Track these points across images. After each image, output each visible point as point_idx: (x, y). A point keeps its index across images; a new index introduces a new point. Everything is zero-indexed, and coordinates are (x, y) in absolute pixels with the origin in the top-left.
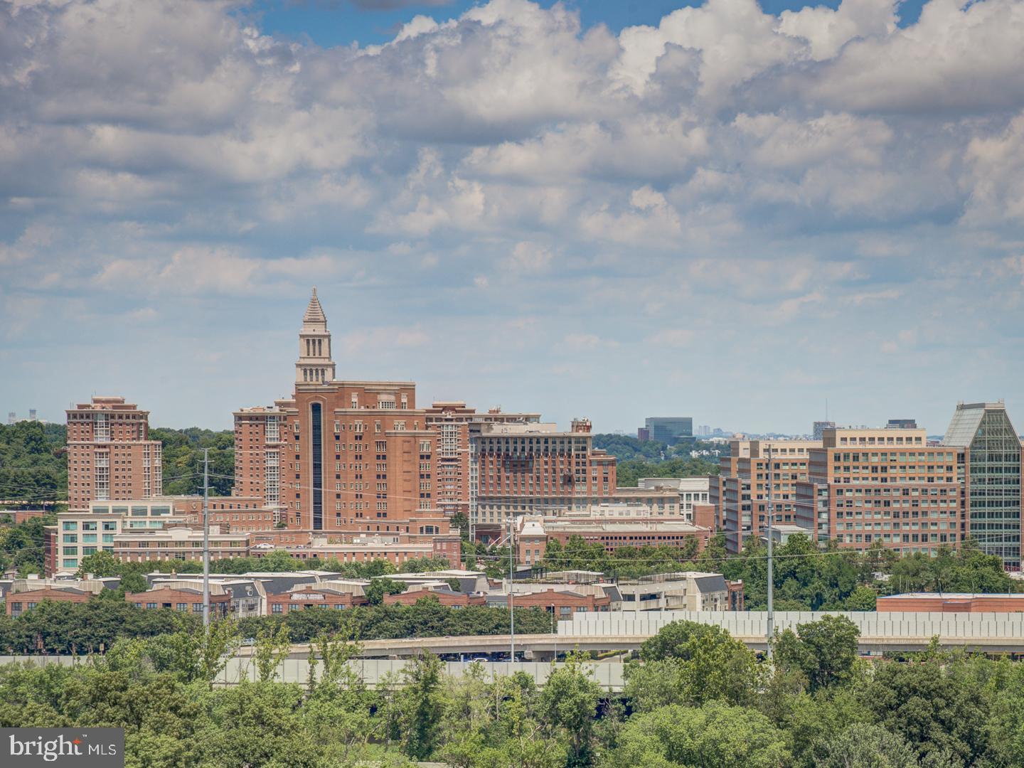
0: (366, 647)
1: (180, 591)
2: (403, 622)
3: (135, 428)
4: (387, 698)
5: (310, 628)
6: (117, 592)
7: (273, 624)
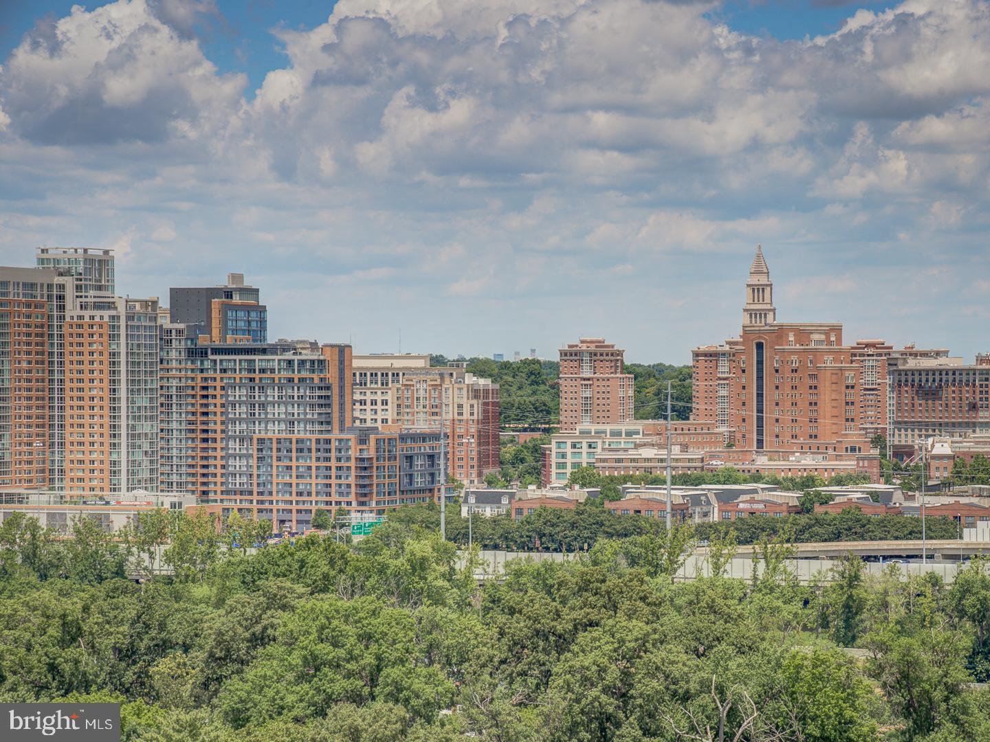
0: (799, 550)
1: (648, 500)
2: (831, 529)
3: (613, 364)
4: (817, 592)
5: (754, 533)
6: (598, 501)
7: (723, 529)
